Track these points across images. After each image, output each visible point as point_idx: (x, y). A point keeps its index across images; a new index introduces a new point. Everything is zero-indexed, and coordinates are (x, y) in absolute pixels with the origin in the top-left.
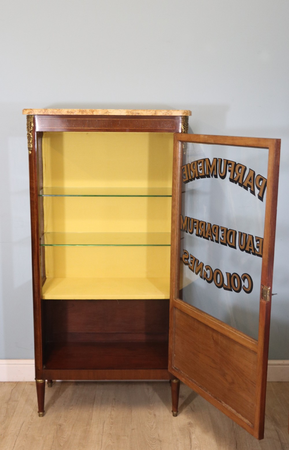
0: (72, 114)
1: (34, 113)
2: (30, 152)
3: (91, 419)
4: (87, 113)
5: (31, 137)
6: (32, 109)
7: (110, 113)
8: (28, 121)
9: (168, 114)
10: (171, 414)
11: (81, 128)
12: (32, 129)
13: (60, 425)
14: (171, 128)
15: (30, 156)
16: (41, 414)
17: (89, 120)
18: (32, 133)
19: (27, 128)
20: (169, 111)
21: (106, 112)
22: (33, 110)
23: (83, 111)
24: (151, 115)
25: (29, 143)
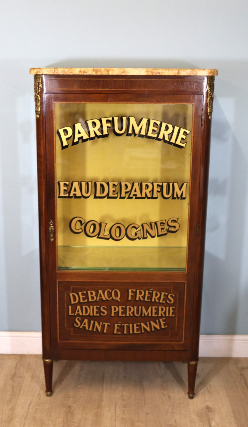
0: (85, 74)
1: (42, 72)
2: (38, 116)
3: (102, 401)
4: (102, 73)
5: (39, 99)
6: (40, 68)
7: (127, 72)
8: (35, 81)
9: (193, 73)
10: (187, 396)
11: (95, 89)
12: (40, 91)
13: (70, 407)
14: (195, 89)
15: (38, 120)
16: (49, 394)
17: (103, 80)
18: (40, 95)
19: (35, 89)
20: (194, 70)
21: (123, 71)
22: (42, 69)
23: (97, 71)
24: (173, 74)
25: (36, 105)
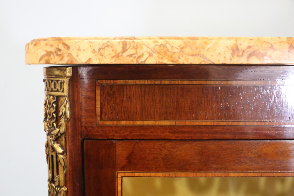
25: (52, 180)
